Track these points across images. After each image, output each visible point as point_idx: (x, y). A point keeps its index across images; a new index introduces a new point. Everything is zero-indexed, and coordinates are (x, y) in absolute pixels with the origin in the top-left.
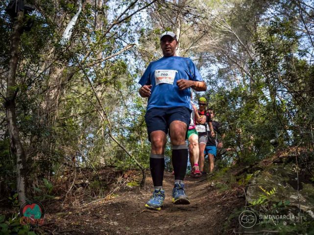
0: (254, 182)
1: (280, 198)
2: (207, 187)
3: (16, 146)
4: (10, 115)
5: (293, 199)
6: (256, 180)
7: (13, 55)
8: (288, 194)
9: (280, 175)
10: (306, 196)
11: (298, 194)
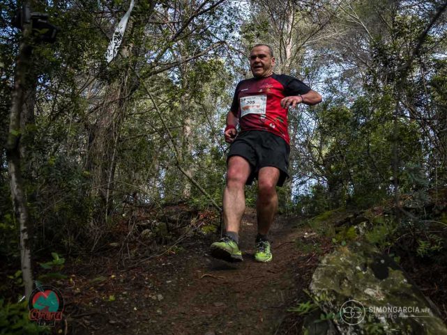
0: (324, 261)
1: (352, 291)
2: (298, 239)
3: (20, 210)
4: (13, 168)
5: (367, 295)
6: (328, 259)
7: (17, 86)
8: (364, 285)
9: (362, 253)
10: (387, 291)
11: (378, 287)
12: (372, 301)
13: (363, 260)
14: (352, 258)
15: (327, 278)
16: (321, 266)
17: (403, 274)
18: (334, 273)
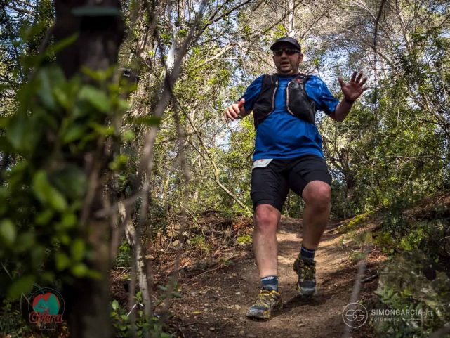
0: (386, 269)
1: (411, 291)
2: (337, 245)
5: (423, 293)
6: (389, 268)
8: (419, 285)
9: (414, 261)
10: (437, 289)
11: (430, 287)
12: (427, 297)
13: (416, 267)
14: (407, 265)
15: (391, 283)
16: (384, 274)
17: (447, 274)
18: (395, 278)
